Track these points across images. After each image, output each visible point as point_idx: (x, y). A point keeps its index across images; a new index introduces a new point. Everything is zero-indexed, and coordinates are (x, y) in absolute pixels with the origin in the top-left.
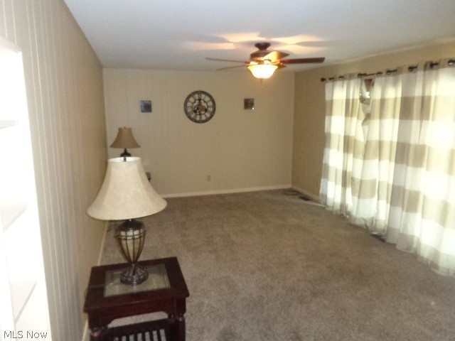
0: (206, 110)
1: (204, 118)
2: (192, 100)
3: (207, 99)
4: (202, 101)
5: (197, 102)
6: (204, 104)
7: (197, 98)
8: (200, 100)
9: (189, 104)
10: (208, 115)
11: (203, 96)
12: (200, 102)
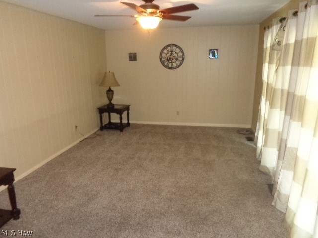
0: (177, 59)
1: (175, 65)
2: (166, 51)
3: (178, 50)
4: (173, 52)
5: (170, 52)
6: (175, 55)
7: (170, 50)
8: (172, 51)
9: (164, 55)
10: (178, 63)
11: (175, 48)
12: (172, 53)
